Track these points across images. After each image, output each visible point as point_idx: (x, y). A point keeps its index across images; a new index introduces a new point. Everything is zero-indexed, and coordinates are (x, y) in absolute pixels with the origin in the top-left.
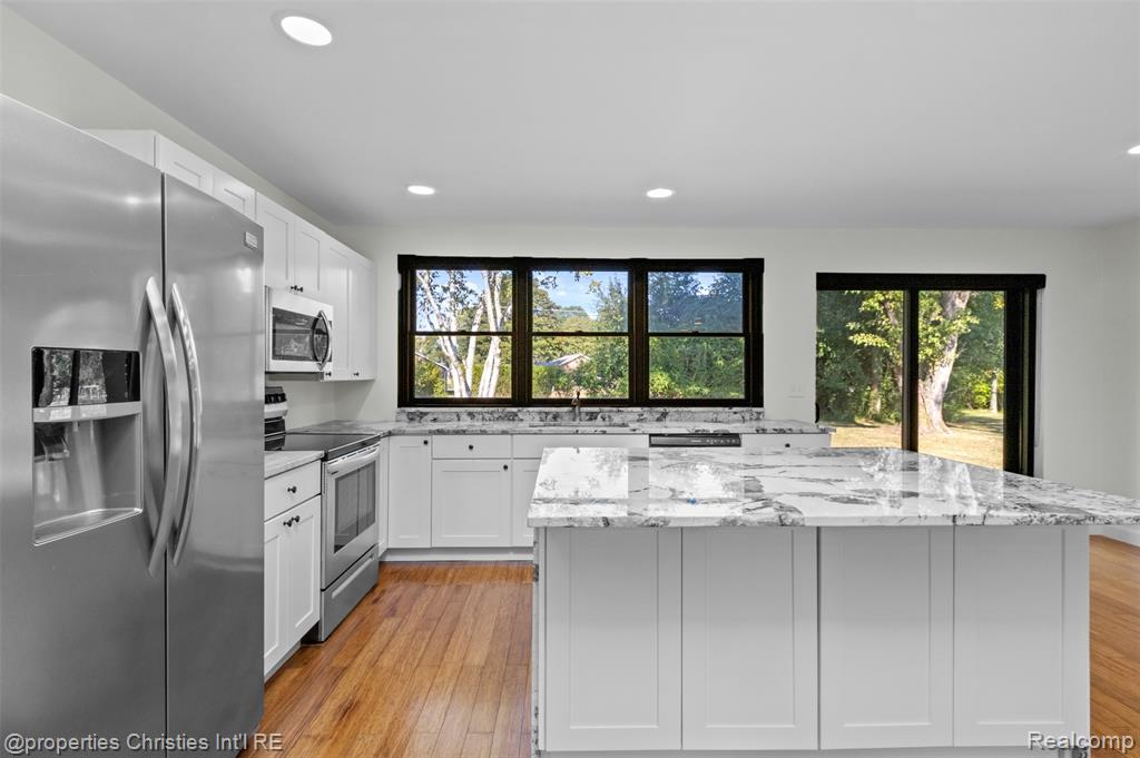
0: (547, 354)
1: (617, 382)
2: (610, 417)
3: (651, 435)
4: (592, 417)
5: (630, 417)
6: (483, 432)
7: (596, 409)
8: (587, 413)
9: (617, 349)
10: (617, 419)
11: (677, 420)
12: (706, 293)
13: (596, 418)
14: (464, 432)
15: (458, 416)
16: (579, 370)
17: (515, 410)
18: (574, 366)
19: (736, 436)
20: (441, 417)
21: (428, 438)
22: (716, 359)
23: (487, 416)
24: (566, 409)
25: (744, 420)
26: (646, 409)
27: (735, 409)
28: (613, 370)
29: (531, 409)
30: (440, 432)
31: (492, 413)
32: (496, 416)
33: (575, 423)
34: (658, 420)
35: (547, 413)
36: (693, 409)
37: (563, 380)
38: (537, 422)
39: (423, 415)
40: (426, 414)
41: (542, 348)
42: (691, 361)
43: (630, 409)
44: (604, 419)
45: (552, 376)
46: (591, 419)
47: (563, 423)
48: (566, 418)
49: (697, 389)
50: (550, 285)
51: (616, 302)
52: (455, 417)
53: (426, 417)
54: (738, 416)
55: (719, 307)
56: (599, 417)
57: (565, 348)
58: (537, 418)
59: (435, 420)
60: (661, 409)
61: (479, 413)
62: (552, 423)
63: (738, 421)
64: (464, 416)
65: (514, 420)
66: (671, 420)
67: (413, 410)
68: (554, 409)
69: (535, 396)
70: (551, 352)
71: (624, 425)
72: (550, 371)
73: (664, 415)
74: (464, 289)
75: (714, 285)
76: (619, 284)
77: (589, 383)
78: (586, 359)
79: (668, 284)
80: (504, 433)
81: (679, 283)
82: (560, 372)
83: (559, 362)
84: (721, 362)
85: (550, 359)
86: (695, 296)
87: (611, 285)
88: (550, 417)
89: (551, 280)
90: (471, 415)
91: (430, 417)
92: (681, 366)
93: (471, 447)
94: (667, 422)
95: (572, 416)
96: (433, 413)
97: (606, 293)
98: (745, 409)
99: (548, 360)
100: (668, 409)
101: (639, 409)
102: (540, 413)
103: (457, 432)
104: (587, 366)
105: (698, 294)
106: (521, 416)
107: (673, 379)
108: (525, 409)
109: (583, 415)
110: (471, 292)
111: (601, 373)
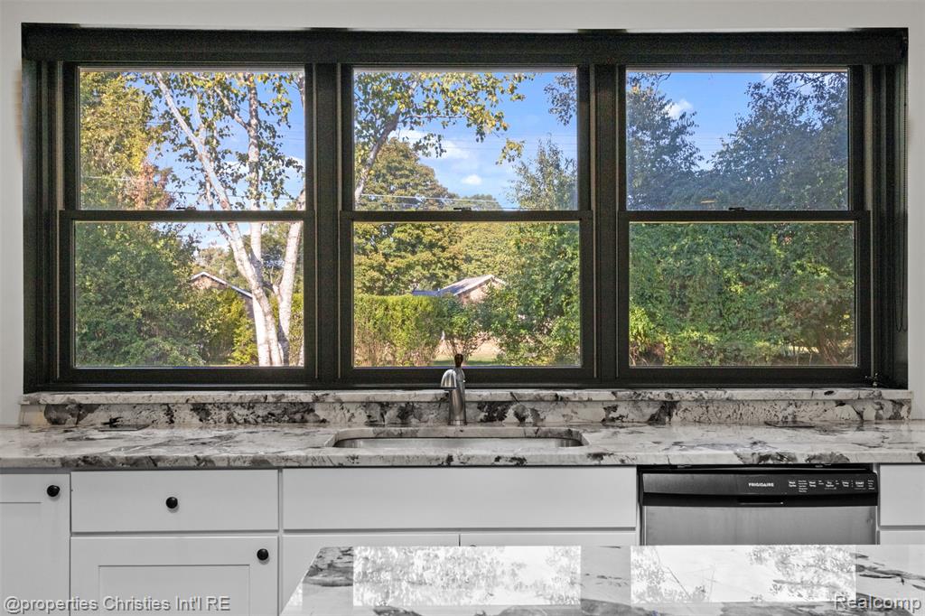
0: (433, 276)
1: (555, 325)
2: (535, 413)
3: (642, 469)
4: (494, 413)
5: (586, 414)
6: (205, 464)
7: (502, 394)
8: (481, 405)
9: (553, 266)
10: (554, 419)
11: (702, 425)
12: (709, 167)
13: (502, 417)
14: (153, 464)
15: (169, 413)
16: (488, 302)
17: (305, 396)
18: (476, 295)
19: (866, 470)
20: (127, 416)
21: (59, 480)
22: (728, 281)
23: (240, 413)
24: (429, 394)
25: (861, 423)
26: (623, 393)
27: (841, 393)
28: (547, 302)
29: (345, 395)
30: (90, 464)
31: (251, 405)
32: (261, 412)
33: (451, 430)
34: (654, 420)
35: (385, 406)
36: (739, 393)
37: (459, 319)
38: (360, 427)
39: (83, 410)
40: (91, 408)
41: (423, 266)
42: (684, 287)
43: (585, 394)
44: (522, 419)
45: (440, 314)
46: (489, 419)
47: (422, 428)
48: (431, 415)
49: (695, 336)
50: (431, 150)
51: (551, 183)
52: (161, 415)
53: (90, 417)
54: (847, 412)
55: (732, 191)
56: (510, 414)
57: (464, 267)
58: (361, 416)
59: (113, 424)
60: (660, 394)
61: (221, 406)
62: (396, 430)
63: (848, 424)
64: (185, 414)
65: (304, 421)
66: (684, 422)
67: (59, 398)
68: (400, 395)
69: (360, 359)
70: (440, 273)
71: (573, 439)
72: (437, 303)
73: (668, 407)
74: (277, 158)
75: (721, 154)
76: (556, 153)
77: (505, 326)
78: (499, 285)
79: (642, 152)
80: (259, 464)
81: (661, 151)
82: (455, 307)
83: (454, 290)
84: (738, 288)
85: (439, 285)
86: (690, 173)
87: (542, 152)
88: (391, 414)
89: (433, 140)
90: (201, 409)
91: (100, 417)
92: (665, 293)
93: (172, 503)
94: (678, 429)
95: (444, 413)
96: (108, 406)
97: (534, 170)
98: (864, 393)
99: (435, 287)
101: (604, 395)
102: (367, 404)
103: (134, 465)
104: (502, 296)
105: (694, 169)
106: (320, 412)
107: (652, 316)
108: (333, 394)
109: (470, 412)
110: (290, 163)
111: (526, 306)
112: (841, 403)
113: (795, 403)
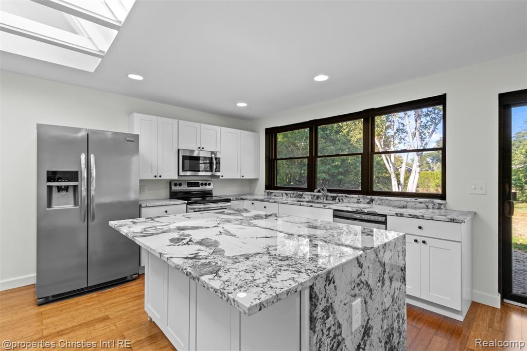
2: (342, 199)
3: (334, 210)
5: (353, 200)
7: (335, 195)
8: (331, 197)
10: (346, 201)
11: (379, 204)
13: (335, 199)
15: (282, 194)
17: (301, 193)
20: (277, 195)
23: (292, 195)
26: (361, 196)
29: (307, 193)
30: (256, 200)
31: (293, 194)
32: (295, 195)
34: (368, 203)
35: (314, 195)
38: (311, 199)
40: (272, 193)
43: (352, 196)
44: (339, 200)
46: (333, 200)
47: (321, 201)
54: (423, 205)
56: (337, 199)
58: (310, 197)
59: (275, 195)
60: (371, 197)
61: (289, 194)
62: (316, 201)
63: (423, 208)
64: (284, 195)
65: (301, 198)
67: (269, 191)
73: (372, 200)
90: (286, 194)
91: (273, 194)
98: (428, 200)
100: (374, 197)
101: (356, 196)
102: (311, 195)
106: (304, 196)
108: (305, 193)
109: (329, 197)
112: (421, 203)
113: (407, 202)
